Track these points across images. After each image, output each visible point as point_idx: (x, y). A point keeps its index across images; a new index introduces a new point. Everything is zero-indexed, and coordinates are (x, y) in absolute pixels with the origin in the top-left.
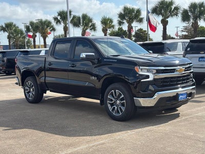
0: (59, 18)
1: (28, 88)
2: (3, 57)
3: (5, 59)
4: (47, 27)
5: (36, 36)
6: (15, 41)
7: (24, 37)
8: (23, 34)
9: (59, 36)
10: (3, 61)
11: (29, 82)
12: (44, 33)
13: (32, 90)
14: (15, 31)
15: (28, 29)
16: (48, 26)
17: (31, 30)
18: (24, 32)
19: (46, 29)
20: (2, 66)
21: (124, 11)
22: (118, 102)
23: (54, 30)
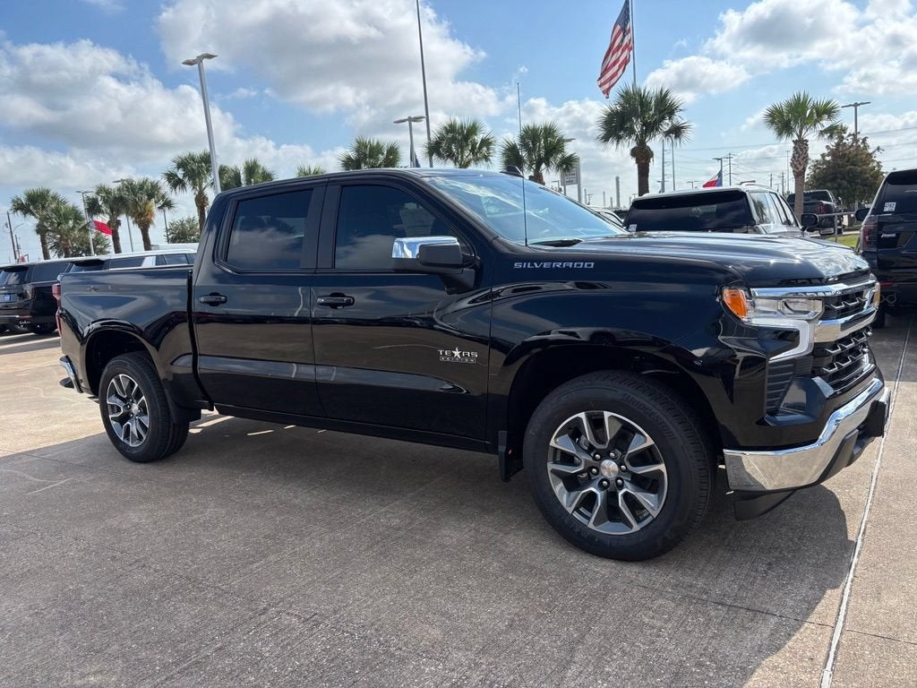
0: (180, 174)
1: (118, 402)
2: (22, 281)
3: (28, 288)
4: (149, 199)
5: (119, 223)
6: (61, 239)
7: (85, 229)
8: (81, 219)
9: (182, 224)
10: (22, 295)
11: (123, 378)
12: (141, 215)
13: (135, 408)
14: (57, 211)
15: (93, 207)
16: (150, 196)
17: (103, 208)
18: (84, 214)
19: (146, 204)
20: (20, 310)
21: (358, 150)
22: (610, 467)
23: (168, 204)
